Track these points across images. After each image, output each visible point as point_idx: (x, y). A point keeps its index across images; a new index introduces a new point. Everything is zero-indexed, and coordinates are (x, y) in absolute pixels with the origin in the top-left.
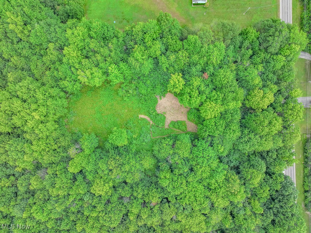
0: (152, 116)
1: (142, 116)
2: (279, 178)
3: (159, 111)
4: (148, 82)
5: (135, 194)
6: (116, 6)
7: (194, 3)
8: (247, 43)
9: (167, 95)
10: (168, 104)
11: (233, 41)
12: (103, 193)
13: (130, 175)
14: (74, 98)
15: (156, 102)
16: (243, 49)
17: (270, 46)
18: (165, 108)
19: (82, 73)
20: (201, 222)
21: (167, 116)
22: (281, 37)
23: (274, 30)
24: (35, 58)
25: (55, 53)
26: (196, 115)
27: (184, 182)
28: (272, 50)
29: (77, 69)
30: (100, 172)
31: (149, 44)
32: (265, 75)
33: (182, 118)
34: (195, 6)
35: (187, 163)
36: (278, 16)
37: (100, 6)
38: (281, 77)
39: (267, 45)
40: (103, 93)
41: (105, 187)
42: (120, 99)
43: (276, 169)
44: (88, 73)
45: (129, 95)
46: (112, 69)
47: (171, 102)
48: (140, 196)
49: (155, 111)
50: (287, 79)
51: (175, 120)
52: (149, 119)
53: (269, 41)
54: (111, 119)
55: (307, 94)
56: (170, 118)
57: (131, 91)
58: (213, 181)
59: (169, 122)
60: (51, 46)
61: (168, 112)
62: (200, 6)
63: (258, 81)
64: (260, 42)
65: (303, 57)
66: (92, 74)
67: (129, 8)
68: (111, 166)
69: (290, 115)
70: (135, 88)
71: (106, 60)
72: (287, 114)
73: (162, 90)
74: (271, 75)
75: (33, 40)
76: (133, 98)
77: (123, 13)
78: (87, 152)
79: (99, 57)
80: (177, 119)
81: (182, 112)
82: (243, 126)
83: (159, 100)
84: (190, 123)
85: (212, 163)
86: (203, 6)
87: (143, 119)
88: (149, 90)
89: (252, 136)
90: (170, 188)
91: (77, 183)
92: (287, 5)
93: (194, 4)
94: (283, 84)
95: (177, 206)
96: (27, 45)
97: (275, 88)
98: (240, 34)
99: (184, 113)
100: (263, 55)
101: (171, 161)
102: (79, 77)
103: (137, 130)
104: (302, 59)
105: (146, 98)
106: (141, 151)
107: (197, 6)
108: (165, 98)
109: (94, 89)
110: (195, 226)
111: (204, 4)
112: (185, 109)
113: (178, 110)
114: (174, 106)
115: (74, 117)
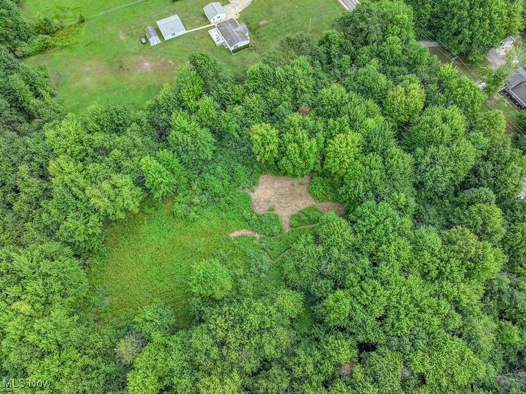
1: (237, 234)
3: (259, 210)
7: (232, 49)
8: (335, 49)
9: (261, 180)
10: (270, 192)
14: (94, 261)
15: (247, 199)
16: (334, 61)
17: (368, 34)
18: (269, 201)
19: (96, 191)
21: (278, 212)
31: (192, 104)
32: (388, 73)
33: (304, 203)
34: (237, 53)
40: (147, 228)
42: (182, 223)
44: (106, 185)
45: (195, 208)
46: (148, 163)
47: (273, 187)
49: (253, 212)
50: (420, 59)
51: (295, 212)
52: (250, 232)
54: (181, 267)
56: (285, 214)
57: (196, 200)
59: (287, 220)
61: (277, 206)
62: (243, 50)
67: (141, 94)
70: (200, 191)
76: (206, 212)
77: (133, 104)
80: (298, 209)
81: (300, 194)
83: (251, 194)
84: (323, 204)
86: (247, 49)
87: (237, 238)
88: (226, 183)
93: (234, 51)
98: (320, 45)
99: (303, 194)
105: (228, 198)
107: (240, 52)
108: (260, 187)
111: (247, 46)
112: (302, 187)
113: (292, 194)
114: (282, 191)
115: (106, 298)
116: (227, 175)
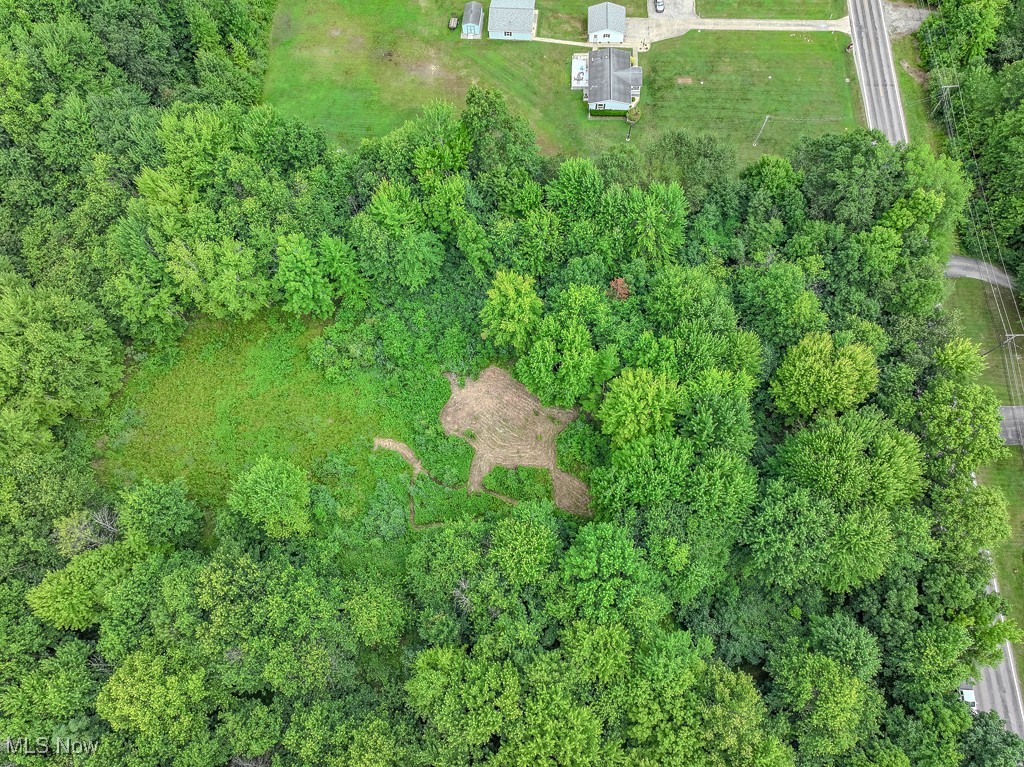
0: (421, 439)
1: (387, 443)
3: (451, 425)
4: (420, 318)
9: (489, 373)
10: (489, 403)
11: (716, 193)
15: (443, 394)
17: (842, 198)
18: (476, 418)
19: (185, 253)
21: (480, 447)
22: (874, 167)
23: (849, 150)
26: (587, 444)
28: (848, 210)
29: (168, 239)
33: (535, 456)
34: (596, 118)
35: (535, 612)
38: (896, 299)
39: (832, 199)
42: (314, 375)
45: (346, 363)
46: (292, 247)
47: (500, 397)
49: (435, 422)
51: (508, 464)
52: (409, 455)
54: (265, 446)
55: (1010, 396)
56: (489, 456)
57: (355, 350)
59: (485, 469)
61: (485, 434)
62: (612, 118)
63: (807, 304)
64: (809, 195)
65: (975, 275)
70: (371, 337)
71: (274, 221)
73: (469, 350)
74: (857, 296)
75: (48, 144)
76: (363, 378)
78: (134, 539)
80: (516, 462)
81: (538, 438)
83: (455, 389)
84: (567, 478)
86: (621, 118)
87: (387, 454)
88: (420, 343)
93: (593, 113)
94: (904, 322)
97: (881, 339)
99: (544, 439)
101: (469, 601)
102: (171, 266)
103: (357, 492)
104: (969, 279)
105: (408, 374)
106: (360, 571)
107: (604, 118)
108: (479, 385)
109: (229, 339)
111: (623, 114)
112: (549, 425)
113: (525, 427)
114: (510, 413)
115: (131, 430)
116: (428, 334)
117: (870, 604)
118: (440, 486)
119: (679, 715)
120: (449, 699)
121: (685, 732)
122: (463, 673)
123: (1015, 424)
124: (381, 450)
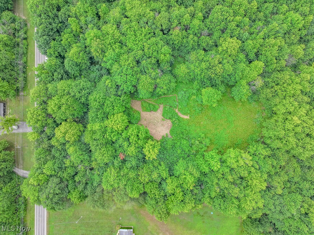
0: (176, 117)
1: (186, 117)
2: (52, 53)
3: (169, 122)
4: (179, 152)
5: (196, 38)
6: (210, 229)
7: (132, 230)
8: (80, 187)
9: (160, 138)
10: (159, 129)
11: (93, 190)
12: (229, 39)
13: (201, 58)
14: (255, 137)
15: (172, 131)
16: (84, 182)
17: (57, 184)
18: (162, 125)
19: (247, 162)
20: (130, 9)
21: (161, 117)
22: (47, 192)
23: (53, 200)
24: (296, 179)
25: (275, 184)
26: (132, 117)
27: (146, 50)
28: (56, 180)
29: (252, 166)
30: (231, 62)
31: (178, 190)
32: (63, 155)
33: (146, 115)
34: (130, 226)
35: (142, 69)
36: (48, 213)
37: (227, 230)
38: (47, 153)
39: (60, 185)
40: (226, 142)
41: (227, 46)
42: (208, 135)
43: (55, 61)
44: (241, 162)
45: (199, 139)
46: (216, 166)
47: (156, 131)
48: (191, 36)
49: (173, 122)
50: (42, 151)
51: (153, 112)
52: (179, 114)
53: (59, 189)
54: (218, 115)
55: (23, 135)
56: (158, 115)
57: (197, 142)
58: (117, 50)
59: (159, 111)
60: (279, 191)
61: (160, 121)
62: (126, 227)
63: (71, 150)
64: (67, 188)
65: (25, 172)
66: (238, 161)
67: (197, 227)
68: (220, 67)
69: (39, 115)
70: (193, 146)
71: (223, 175)
72: (43, 116)
73: (165, 143)
74: (57, 155)
75: (299, 197)
76: (194, 135)
77: (204, 222)
78: (244, 82)
79: (230, 178)
80: (151, 113)
81: (145, 120)
82: (86, 105)
83: (169, 133)
84: (138, 109)
85: (118, 69)
86: (122, 226)
87: (186, 114)
88: (179, 144)
89: (78, 95)
90: (161, 44)
91: (255, 50)
92: (39, 224)
93: (131, 228)
94: (46, 146)
95: (154, 26)
96: (304, 192)
97: (53, 142)
98: (86, 197)
100: (65, 175)
101: (158, 71)
102: (251, 158)
103: (192, 103)
104: (26, 170)
105: (181, 136)
106: (188, 82)
107: (128, 227)
108: (162, 135)
109: (235, 146)
110: (136, 6)
111: (121, 228)
112: (142, 124)
113: (149, 123)
114: (153, 127)
115: (256, 118)
116: (177, 147)
117: (65, 76)
118: (170, 105)
119: (109, 46)
120: (160, 46)
121: (108, 42)
122: (158, 53)
123: (23, 127)
124: (187, 115)
